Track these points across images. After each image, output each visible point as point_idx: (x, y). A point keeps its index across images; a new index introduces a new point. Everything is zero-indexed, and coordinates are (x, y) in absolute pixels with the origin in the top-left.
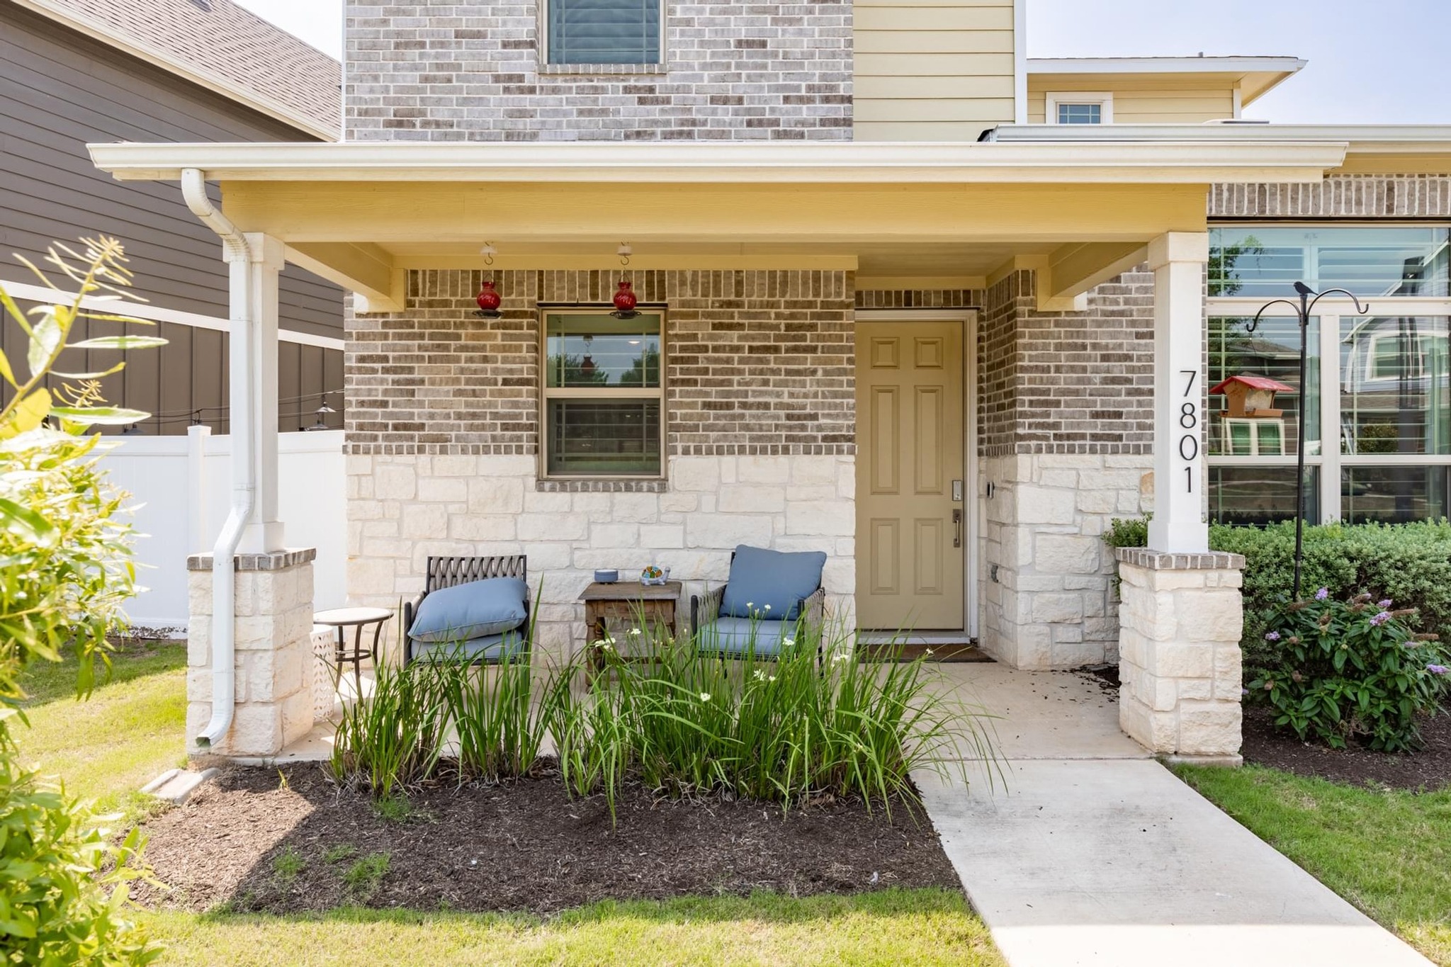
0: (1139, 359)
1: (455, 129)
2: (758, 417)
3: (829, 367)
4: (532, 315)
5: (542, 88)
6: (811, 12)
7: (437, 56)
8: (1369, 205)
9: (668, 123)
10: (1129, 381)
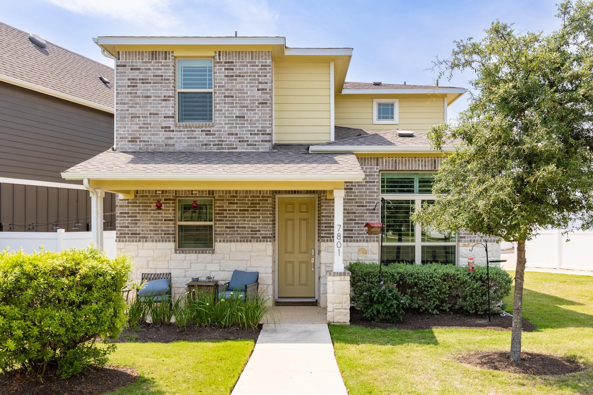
0: (358, 213)
1: (149, 143)
2: (242, 231)
3: (264, 216)
4: (173, 200)
6: (258, 107)
7: (144, 121)
8: (428, 167)
9: (215, 141)
10: (355, 220)
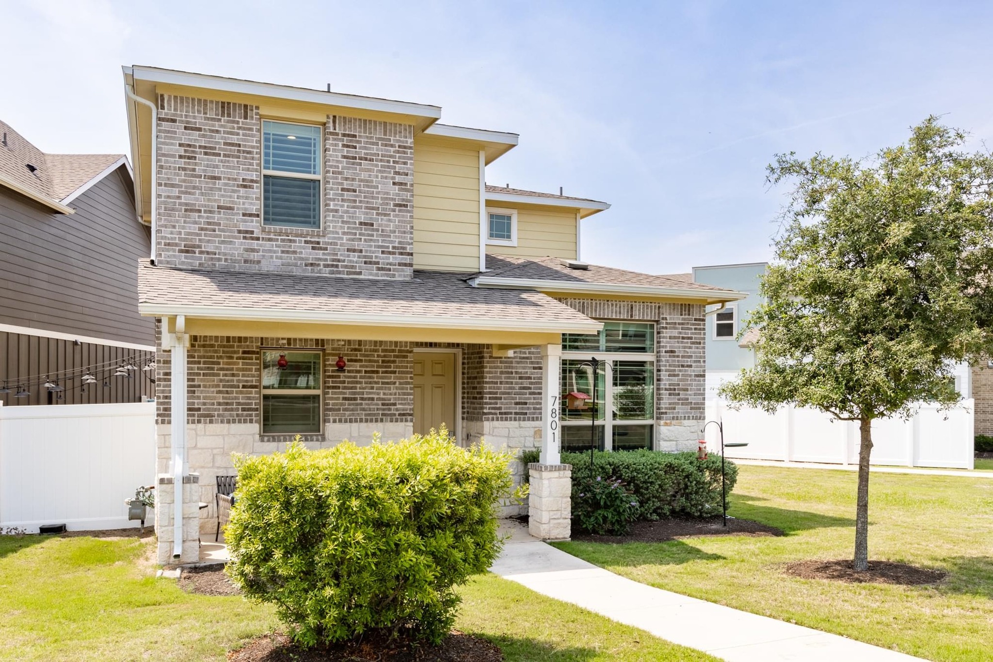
0: (534, 379)
1: (217, 256)
2: (369, 405)
3: (402, 381)
4: (258, 353)
5: (263, 238)
6: (394, 211)
7: (208, 218)
8: (624, 314)
9: (326, 260)
10: (530, 388)
